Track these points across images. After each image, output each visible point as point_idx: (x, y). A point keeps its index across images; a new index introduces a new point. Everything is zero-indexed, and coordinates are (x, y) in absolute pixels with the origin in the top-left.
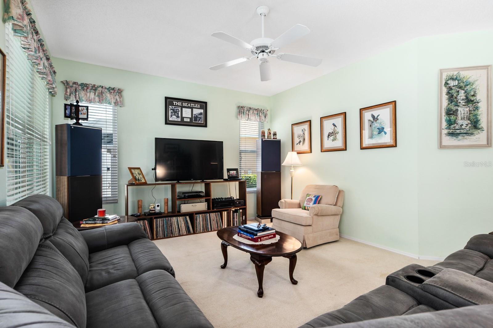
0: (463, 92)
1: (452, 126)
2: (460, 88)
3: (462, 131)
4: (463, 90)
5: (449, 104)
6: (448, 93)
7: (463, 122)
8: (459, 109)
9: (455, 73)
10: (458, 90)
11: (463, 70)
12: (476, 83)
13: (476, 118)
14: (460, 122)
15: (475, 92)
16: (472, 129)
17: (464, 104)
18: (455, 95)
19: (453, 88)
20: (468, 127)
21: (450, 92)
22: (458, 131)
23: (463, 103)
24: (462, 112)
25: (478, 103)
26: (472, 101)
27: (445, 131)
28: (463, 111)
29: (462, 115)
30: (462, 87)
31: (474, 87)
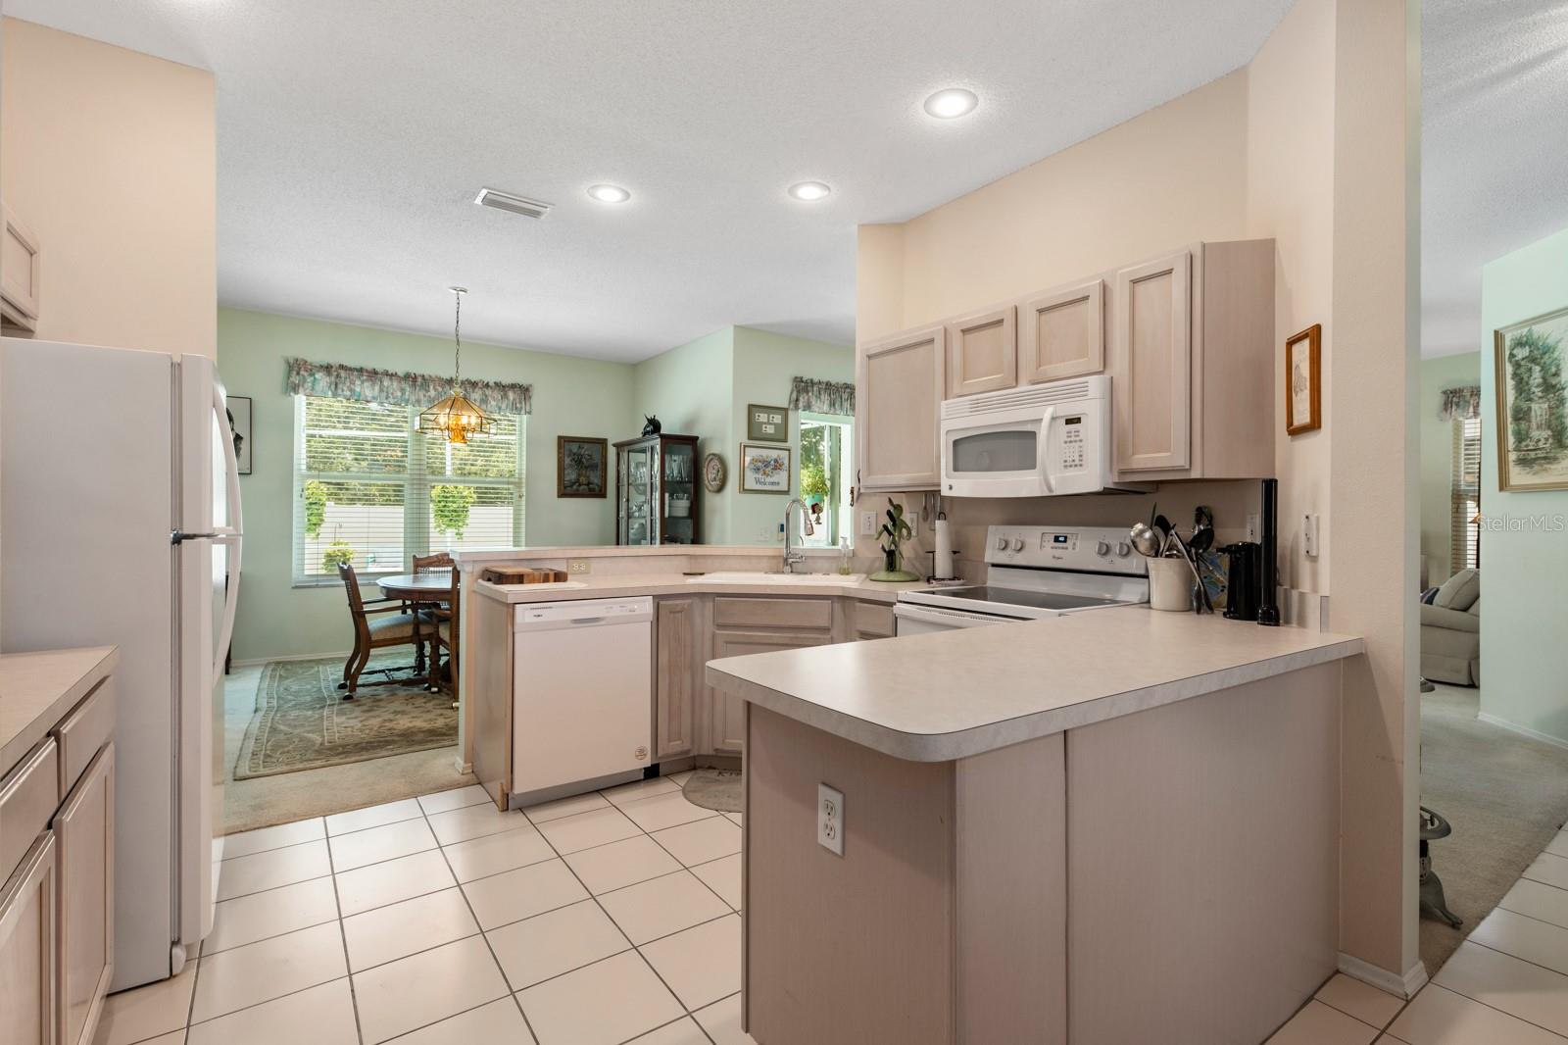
0: (1538, 368)
1: (1524, 444)
2: (1533, 360)
3: (1540, 454)
4: (1538, 364)
5: (1516, 398)
6: (1515, 375)
7: (1540, 435)
8: (1534, 406)
9: (1525, 331)
10: (1530, 365)
11: (1534, 324)
12: (1560, 346)
13: (1562, 423)
14: (1535, 434)
15: (1558, 366)
16: (1555, 448)
17: (1540, 394)
18: (1526, 379)
19: (1523, 363)
20: (1548, 445)
21: (1518, 372)
22: (1532, 455)
23: (1538, 391)
24: (1539, 413)
25: (1563, 389)
26: (1554, 386)
27: (1512, 456)
28: (1539, 409)
29: (1538, 418)
30: (1536, 359)
31: (1556, 354)
